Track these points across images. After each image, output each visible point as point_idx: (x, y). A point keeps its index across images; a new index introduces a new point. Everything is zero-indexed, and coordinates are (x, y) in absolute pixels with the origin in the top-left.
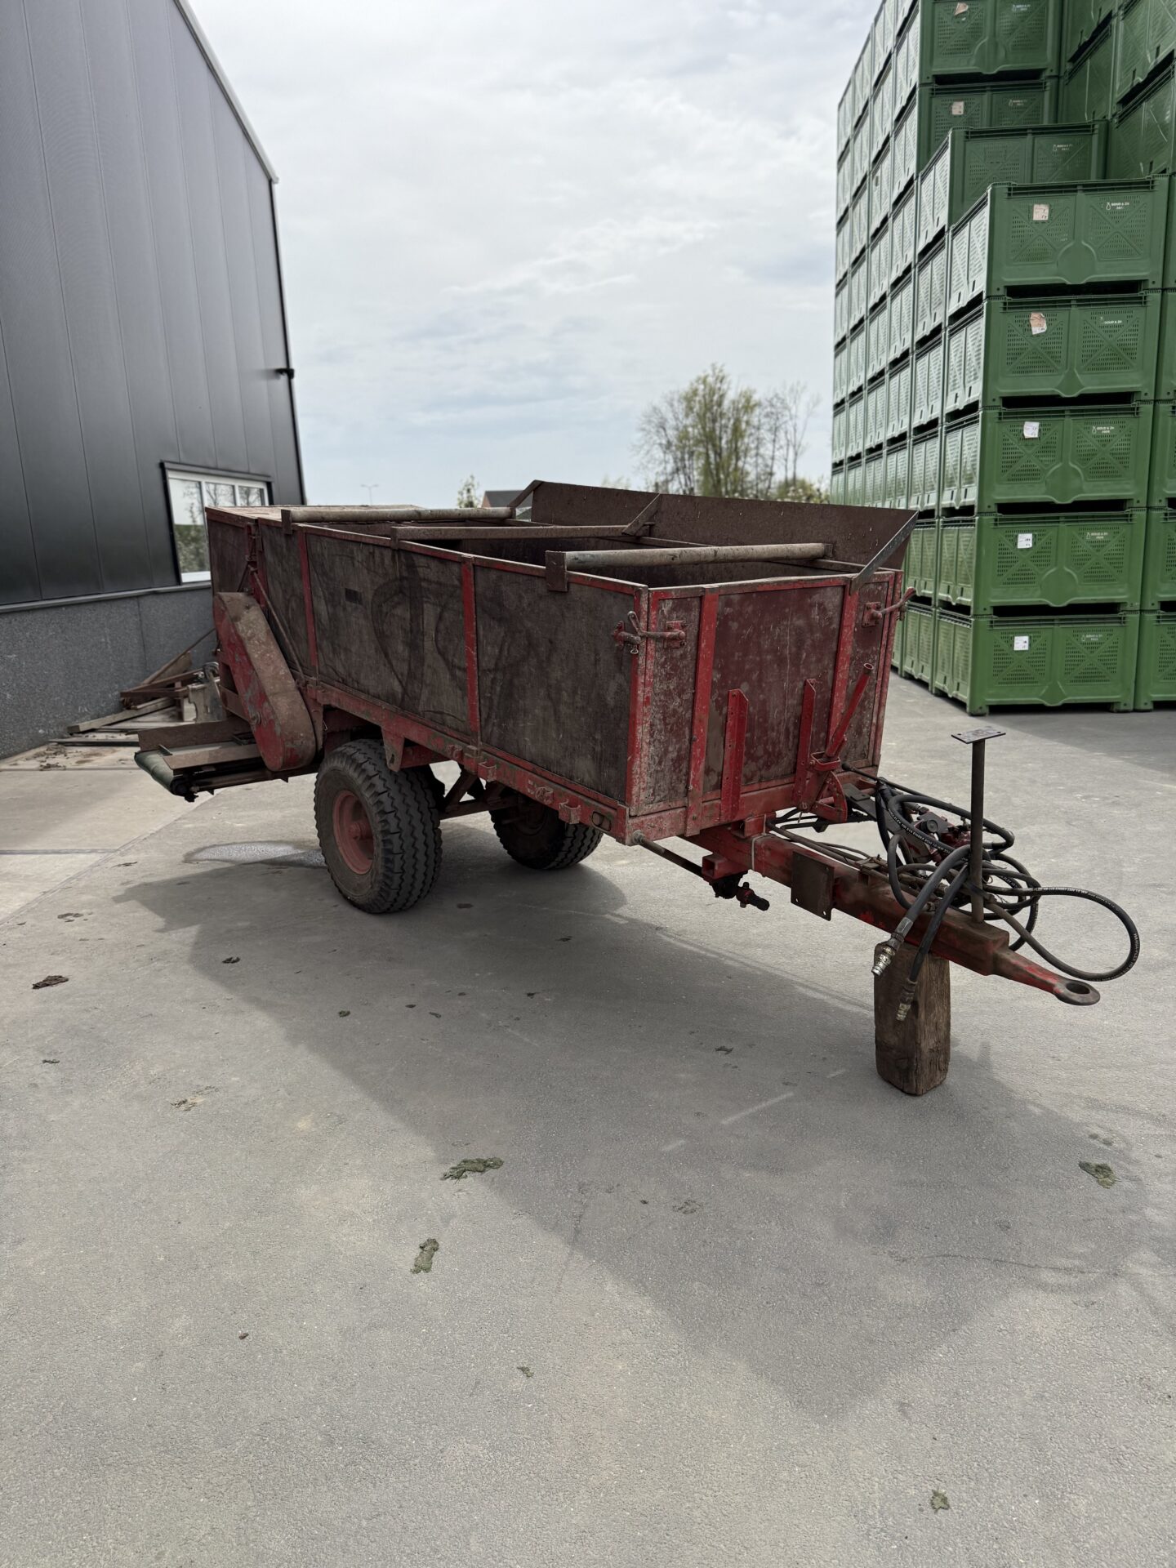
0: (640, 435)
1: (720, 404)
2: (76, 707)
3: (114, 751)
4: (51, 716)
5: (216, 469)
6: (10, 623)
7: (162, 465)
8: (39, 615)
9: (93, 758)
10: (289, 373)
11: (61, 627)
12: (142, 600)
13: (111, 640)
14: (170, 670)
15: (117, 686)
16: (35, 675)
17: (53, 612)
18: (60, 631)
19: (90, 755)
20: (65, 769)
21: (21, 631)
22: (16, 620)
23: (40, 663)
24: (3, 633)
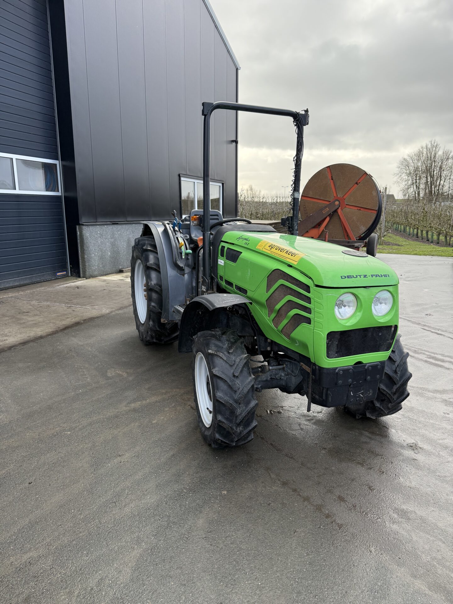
0: (397, 169)
1: (435, 157)
5: (201, 177)
6: (113, 228)
7: (179, 176)
8: (124, 226)
10: (236, 142)
17: (130, 225)
21: (116, 231)
22: (115, 227)
23: (123, 243)
24: (110, 231)
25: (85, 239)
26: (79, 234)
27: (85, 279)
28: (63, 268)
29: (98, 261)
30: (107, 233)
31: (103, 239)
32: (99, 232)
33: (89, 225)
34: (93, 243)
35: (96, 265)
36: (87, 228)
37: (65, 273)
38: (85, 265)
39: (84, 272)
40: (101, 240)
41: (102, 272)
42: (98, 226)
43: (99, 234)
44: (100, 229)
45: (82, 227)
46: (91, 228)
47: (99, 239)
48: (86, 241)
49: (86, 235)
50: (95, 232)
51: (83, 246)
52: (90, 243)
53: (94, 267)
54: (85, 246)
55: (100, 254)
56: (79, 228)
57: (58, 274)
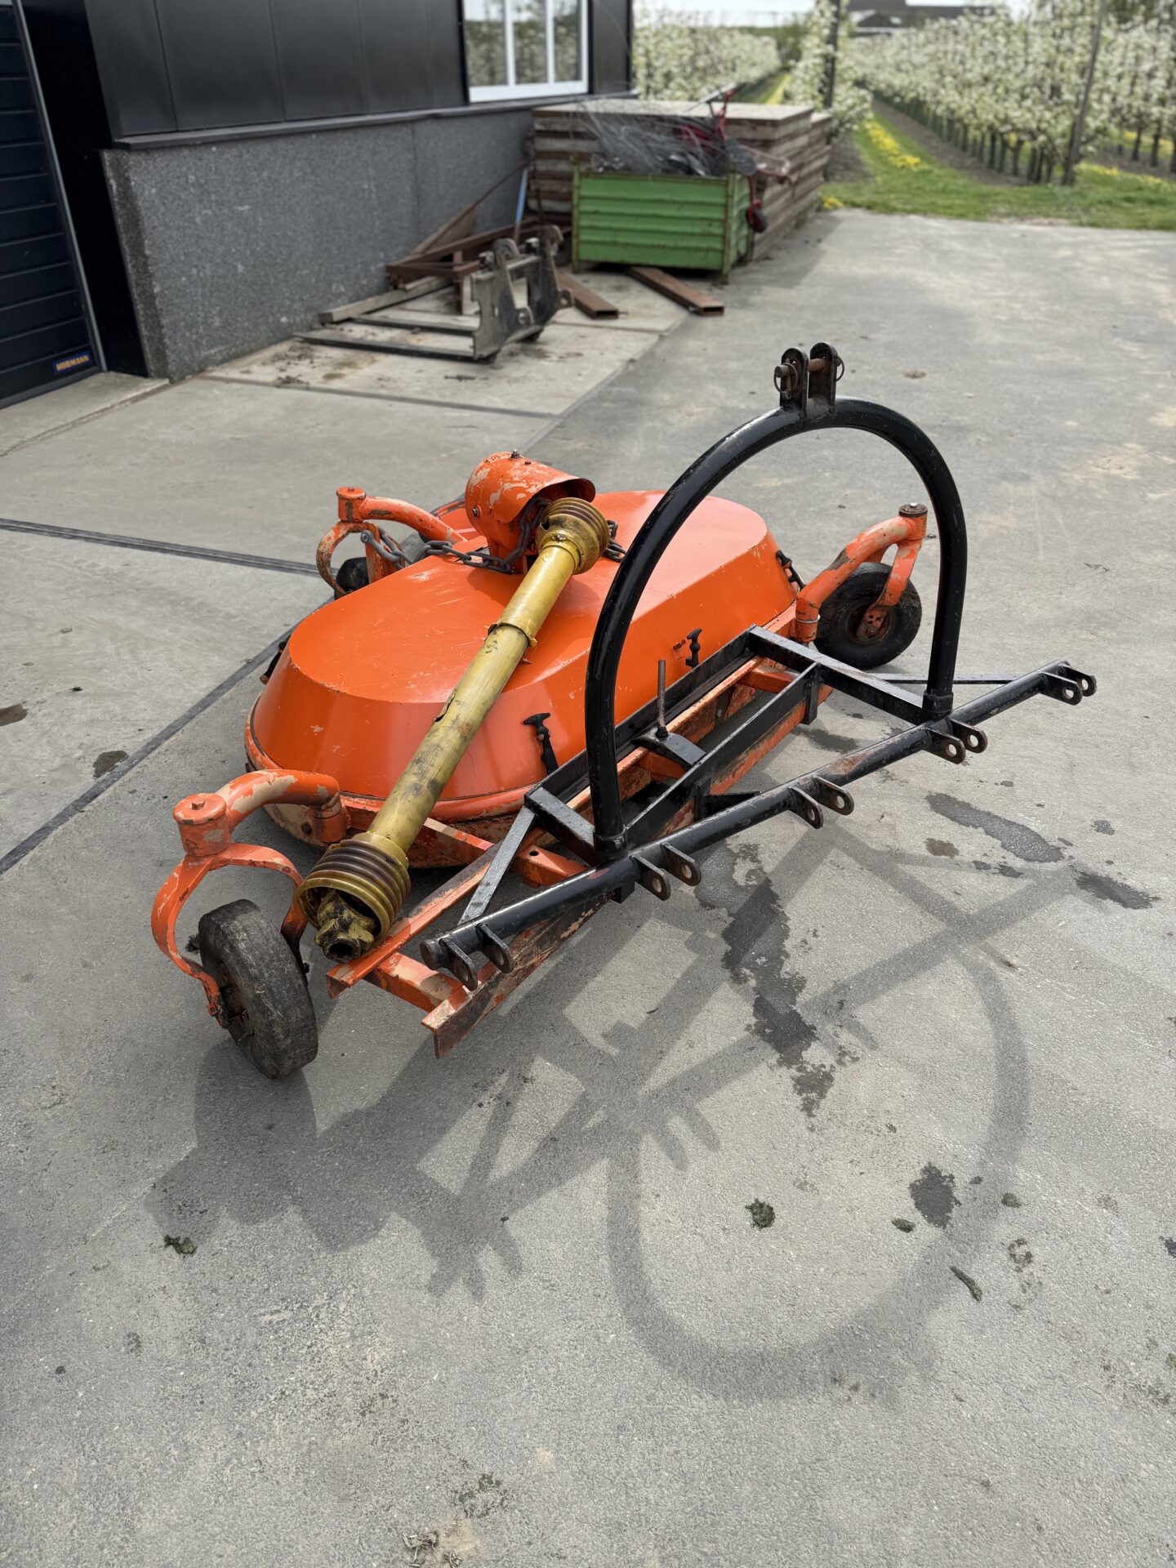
2: (330, 285)
3: (373, 361)
4: (297, 298)
6: (241, 157)
8: (280, 144)
9: (346, 371)
11: (310, 165)
12: (419, 127)
13: (376, 187)
14: (449, 233)
15: (382, 255)
16: (276, 237)
17: (301, 139)
18: (309, 170)
19: (342, 365)
20: (308, 389)
21: (256, 169)
22: (248, 152)
23: (282, 219)
24: (231, 172)
25: (143, 213)
26: (114, 187)
27: (166, 381)
28: (76, 342)
29: (203, 305)
30: (223, 181)
31: (210, 208)
32: (192, 178)
33: (152, 149)
34: (178, 228)
35: (200, 319)
36: (144, 160)
37: (85, 358)
38: (161, 327)
39: (161, 354)
40: (204, 212)
41: (221, 348)
42: (186, 152)
43: (193, 185)
44: (195, 164)
45: (124, 156)
46: (159, 159)
47: (197, 206)
48: (149, 221)
49: (146, 193)
50: (178, 177)
51: (142, 244)
52: (166, 225)
53: (194, 330)
54: (146, 242)
55: (208, 271)
56: (112, 164)
57: (60, 366)
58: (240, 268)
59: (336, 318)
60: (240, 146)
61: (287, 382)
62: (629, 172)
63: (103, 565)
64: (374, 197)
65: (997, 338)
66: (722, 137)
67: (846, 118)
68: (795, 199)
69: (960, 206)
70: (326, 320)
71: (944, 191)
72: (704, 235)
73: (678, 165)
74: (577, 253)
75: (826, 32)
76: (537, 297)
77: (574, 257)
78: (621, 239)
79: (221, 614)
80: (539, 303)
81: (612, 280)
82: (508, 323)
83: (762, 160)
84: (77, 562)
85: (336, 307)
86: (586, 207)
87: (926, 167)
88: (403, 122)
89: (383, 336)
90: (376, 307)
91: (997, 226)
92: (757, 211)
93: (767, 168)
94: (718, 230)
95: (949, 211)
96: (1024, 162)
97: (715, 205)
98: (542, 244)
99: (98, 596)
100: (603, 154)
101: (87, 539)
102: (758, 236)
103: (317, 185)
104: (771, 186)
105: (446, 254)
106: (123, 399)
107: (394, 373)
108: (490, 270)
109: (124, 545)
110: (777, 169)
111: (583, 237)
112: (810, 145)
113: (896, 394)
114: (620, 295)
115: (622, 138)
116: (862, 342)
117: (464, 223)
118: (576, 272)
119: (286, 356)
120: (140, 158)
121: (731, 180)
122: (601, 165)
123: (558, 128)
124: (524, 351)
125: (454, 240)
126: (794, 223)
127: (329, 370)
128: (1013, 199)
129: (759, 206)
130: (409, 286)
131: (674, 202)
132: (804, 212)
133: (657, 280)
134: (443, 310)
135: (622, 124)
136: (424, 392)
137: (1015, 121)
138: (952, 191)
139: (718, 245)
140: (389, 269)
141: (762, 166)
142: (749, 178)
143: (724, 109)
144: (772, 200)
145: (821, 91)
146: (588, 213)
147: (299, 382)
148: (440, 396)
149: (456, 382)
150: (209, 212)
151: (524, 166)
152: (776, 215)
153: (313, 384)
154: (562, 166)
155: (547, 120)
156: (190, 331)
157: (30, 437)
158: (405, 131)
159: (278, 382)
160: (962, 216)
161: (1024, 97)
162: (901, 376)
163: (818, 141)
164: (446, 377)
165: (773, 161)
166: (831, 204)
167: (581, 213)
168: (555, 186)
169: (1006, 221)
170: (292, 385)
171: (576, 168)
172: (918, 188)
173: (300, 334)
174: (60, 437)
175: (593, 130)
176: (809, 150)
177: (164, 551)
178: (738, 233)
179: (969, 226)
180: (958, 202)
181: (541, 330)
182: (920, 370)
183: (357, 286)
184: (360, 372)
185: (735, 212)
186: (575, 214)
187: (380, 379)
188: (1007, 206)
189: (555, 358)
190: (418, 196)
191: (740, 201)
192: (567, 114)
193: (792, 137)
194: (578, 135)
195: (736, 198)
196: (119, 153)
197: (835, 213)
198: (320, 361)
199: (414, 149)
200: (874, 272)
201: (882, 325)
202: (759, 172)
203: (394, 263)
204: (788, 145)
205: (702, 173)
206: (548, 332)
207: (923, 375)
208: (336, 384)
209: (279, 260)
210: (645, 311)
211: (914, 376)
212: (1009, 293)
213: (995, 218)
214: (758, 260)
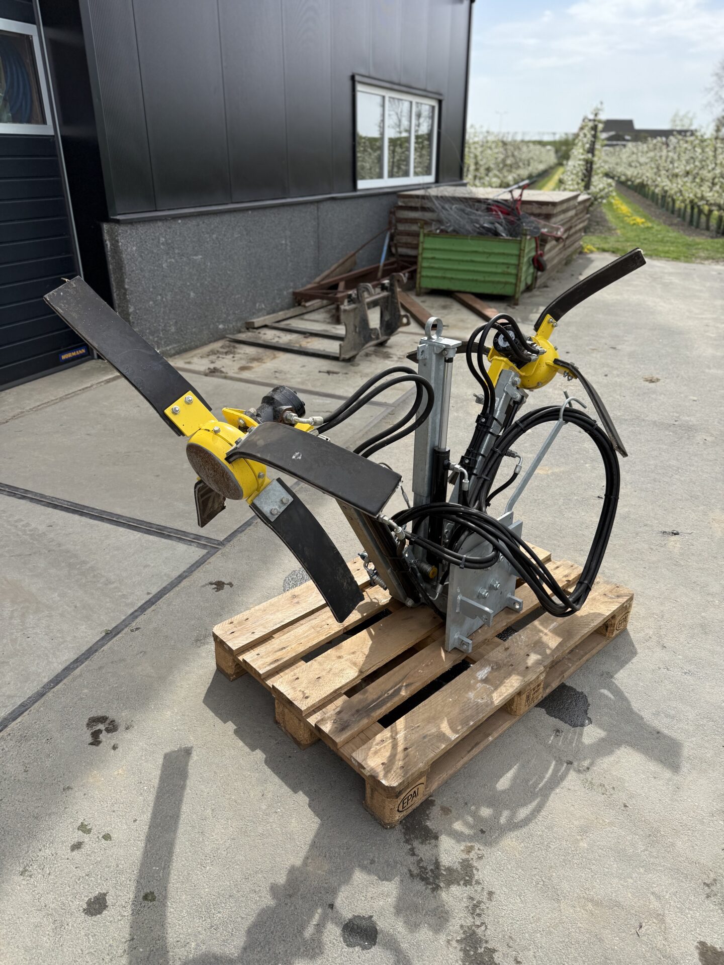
0: (713, 78)
2: (255, 304)
3: (275, 358)
4: (231, 312)
5: (399, 84)
6: (198, 225)
7: (353, 78)
8: (226, 218)
9: (254, 364)
11: (246, 230)
12: (321, 206)
13: (291, 242)
14: (338, 270)
15: (292, 284)
16: (219, 274)
17: (241, 215)
18: (245, 233)
19: (253, 359)
20: (226, 378)
21: (208, 233)
22: (204, 222)
23: (224, 263)
24: (190, 235)
25: (125, 262)
26: (109, 246)
29: (163, 319)
30: (184, 241)
31: (174, 258)
32: (163, 239)
33: (136, 222)
34: (150, 271)
35: (160, 328)
36: (131, 229)
37: (83, 351)
41: (175, 345)
42: (160, 224)
43: (163, 244)
44: (165, 230)
45: (116, 227)
46: (140, 229)
47: (165, 257)
48: (129, 267)
49: (129, 249)
50: (153, 239)
51: (123, 281)
52: (142, 270)
53: (156, 335)
54: (127, 280)
55: (169, 297)
56: (108, 231)
57: (64, 357)
58: (192, 294)
59: (256, 325)
60: (198, 219)
61: (213, 372)
62: (456, 233)
63: (33, 525)
64: (288, 248)
65: (710, 351)
66: (519, 213)
67: (599, 196)
68: (565, 248)
69: (673, 251)
70: (250, 327)
71: (662, 241)
72: (503, 274)
73: (488, 230)
74: (420, 284)
75: (587, 146)
76: (387, 318)
77: (417, 286)
78: (449, 275)
79: (103, 580)
80: (388, 321)
81: (441, 301)
82: (364, 337)
83: (544, 227)
84: (16, 521)
85: (258, 317)
86: (427, 255)
87: (650, 225)
88: (312, 202)
89: (285, 339)
90: (284, 317)
91: (700, 266)
92: (540, 259)
93: (548, 232)
94: (513, 271)
95: (667, 255)
96: (713, 223)
97: (512, 255)
98: (392, 284)
99: (20, 555)
100: (440, 221)
101: (31, 500)
102: (539, 273)
103: (250, 242)
104: (550, 241)
105: (334, 283)
106: (101, 380)
107: (285, 367)
108: (354, 303)
109: (55, 507)
110: (555, 233)
111: (424, 273)
112: (576, 215)
113: (638, 395)
114: (445, 312)
115: (452, 213)
116: (612, 351)
117: (348, 264)
118: (418, 295)
119: (218, 351)
120: (126, 228)
121: (523, 240)
122: (438, 228)
123: (413, 204)
124: (376, 353)
125: (341, 274)
126: (564, 262)
127: (243, 363)
128: (709, 248)
129: (541, 255)
130: (308, 304)
131: (484, 253)
132: (571, 255)
133: (470, 303)
134: (328, 320)
135: (453, 204)
136: (302, 383)
137: (708, 199)
138: (667, 241)
139: (512, 280)
140: (294, 294)
141: (545, 230)
142: (536, 239)
143: (521, 195)
144: (550, 250)
145: (583, 180)
146: (428, 259)
147: (222, 372)
148: (313, 386)
149: (326, 375)
150: (173, 260)
151: (389, 229)
152: (553, 259)
153: (231, 374)
154: (415, 228)
155: (406, 200)
156: (153, 335)
157: (28, 408)
158: (313, 208)
159: (207, 371)
160: (677, 259)
161: (714, 184)
162: (642, 380)
163: (581, 212)
164: (320, 372)
165: (553, 228)
166: (588, 249)
167: (423, 258)
168: (409, 239)
169: (706, 262)
170: (216, 374)
171: (422, 230)
172: (645, 239)
173: (230, 336)
174: (48, 409)
175: (434, 207)
176: (576, 218)
177: (82, 514)
178: (526, 273)
179: (681, 266)
180: (672, 249)
181: (389, 339)
182: (656, 376)
183: (273, 304)
184: (264, 366)
185: (525, 259)
186: (420, 259)
187: (276, 372)
188: (706, 252)
189: (395, 358)
190: (319, 247)
191: (529, 252)
192: (417, 197)
193: (564, 211)
194: (424, 209)
195: (526, 251)
196: (113, 225)
197: (591, 256)
198: (240, 356)
199: (318, 218)
200: (619, 297)
201: (626, 338)
202: (543, 234)
203: (297, 291)
204: (562, 217)
205: (504, 235)
206: (393, 339)
207: (658, 380)
208: (246, 375)
209: (220, 289)
210: (461, 324)
211: (651, 381)
212: (715, 316)
213: (698, 261)
214: (539, 288)
